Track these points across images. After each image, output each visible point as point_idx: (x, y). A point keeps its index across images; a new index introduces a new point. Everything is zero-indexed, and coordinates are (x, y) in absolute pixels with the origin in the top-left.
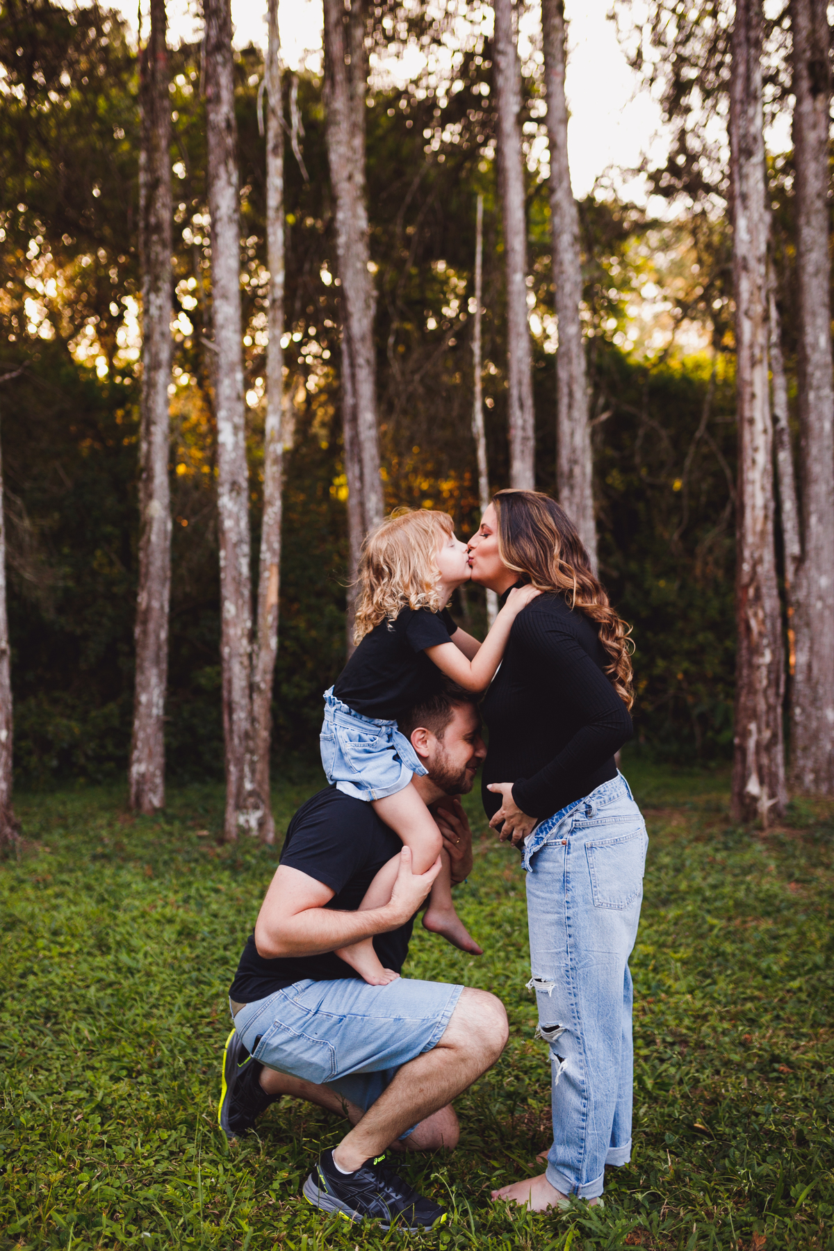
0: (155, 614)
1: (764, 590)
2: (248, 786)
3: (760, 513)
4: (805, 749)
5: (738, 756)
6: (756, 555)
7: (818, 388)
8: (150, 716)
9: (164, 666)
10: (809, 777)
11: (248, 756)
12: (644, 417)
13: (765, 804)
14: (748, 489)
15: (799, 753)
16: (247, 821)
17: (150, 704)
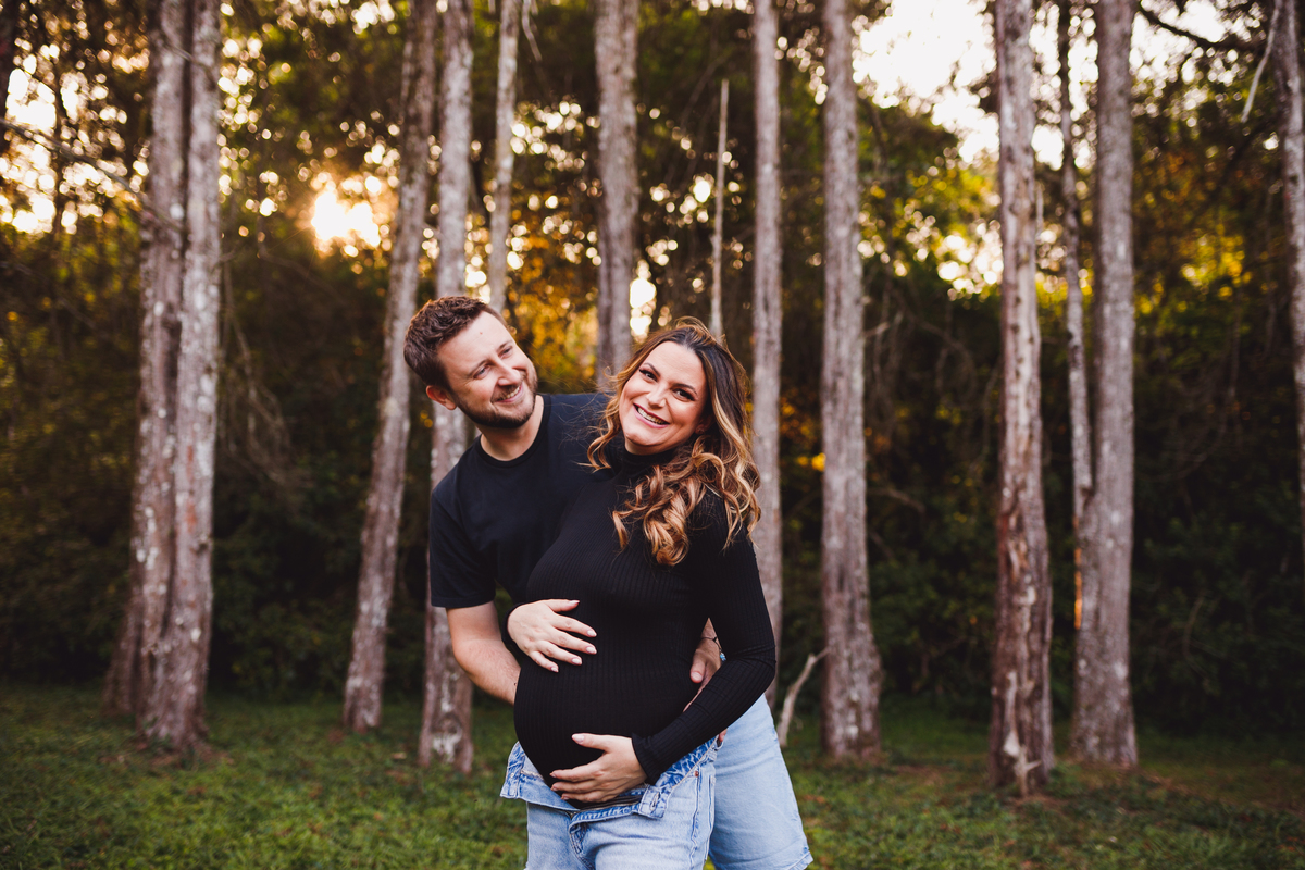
0: (383, 519)
1: (1027, 520)
2: (446, 707)
3: (1024, 433)
4: (1090, 708)
5: (996, 709)
6: (1019, 480)
7: (1116, 302)
8: (369, 626)
9: (390, 574)
10: (1093, 741)
11: (447, 675)
13: (1023, 767)
14: (1011, 404)
15: (1083, 712)
16: (442, 746)
17: (371, 614)
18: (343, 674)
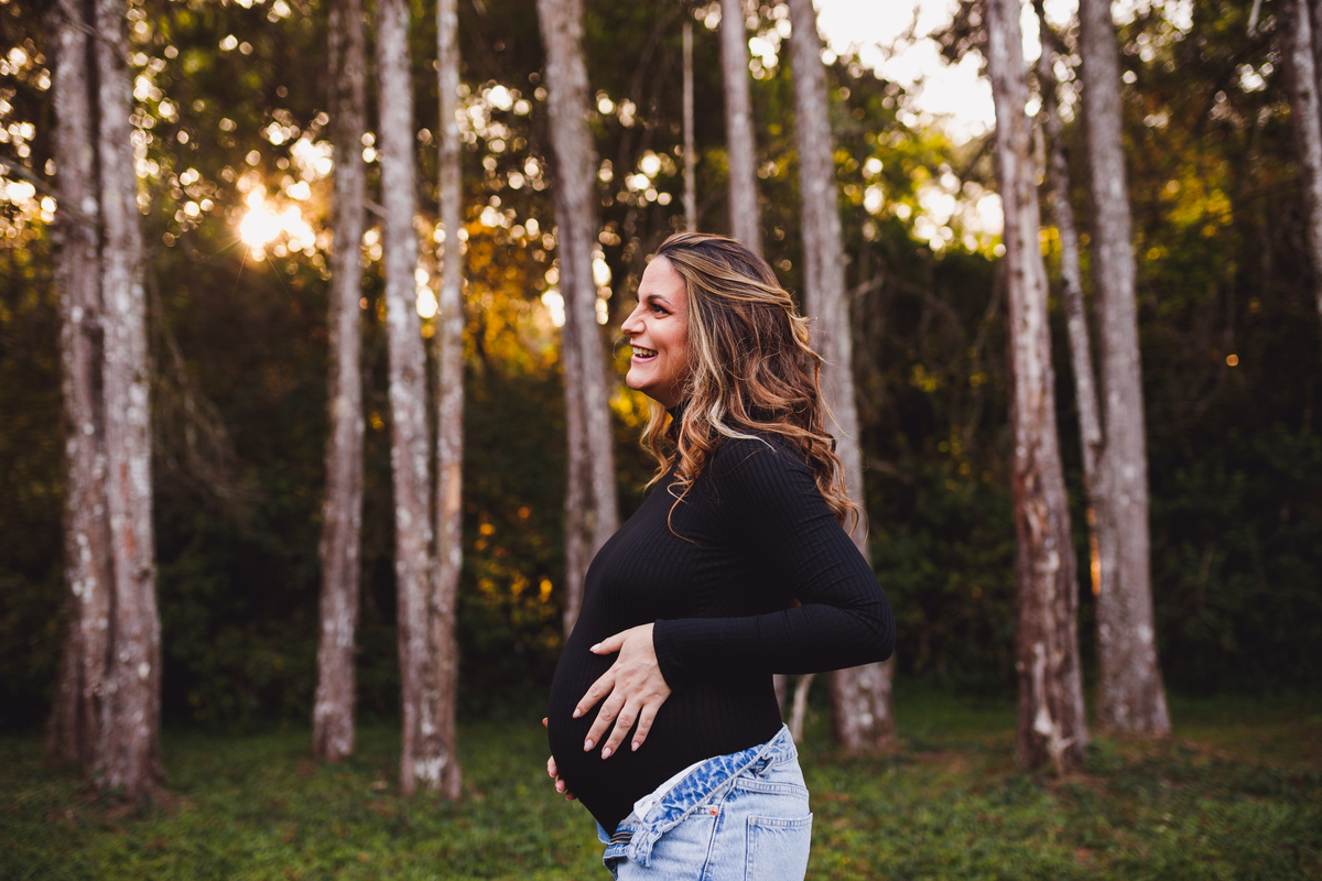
0: (342, 529)
1: (1046, 480)
2: (428, 729)
3: (1036, 386)
4: (1116, 676)
5: (1023, 685)
6: (1034, 436)
8: (335, 646)
9: (354, 588)
10: (1121, 711)
11: (426, 694)
12: (929, 297)
13: (1058, 745)
14: (1020, 357)
15: (1108, 681)
16: (426, 773)
17: (336, 634)
18: (310, 699)
